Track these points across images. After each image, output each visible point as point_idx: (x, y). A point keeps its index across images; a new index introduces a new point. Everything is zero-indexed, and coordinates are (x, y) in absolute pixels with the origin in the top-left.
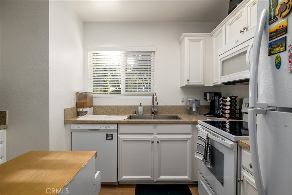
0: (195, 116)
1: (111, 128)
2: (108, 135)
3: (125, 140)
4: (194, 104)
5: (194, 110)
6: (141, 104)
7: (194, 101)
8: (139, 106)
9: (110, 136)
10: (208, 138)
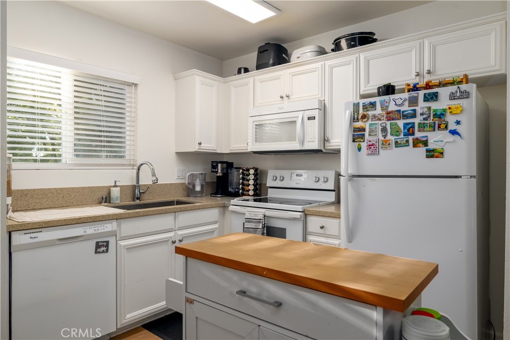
0: (198, 198)
1: (106, 230)
2: (100, 244)
3: (130, 248)
4: (198, 180)
5: (198, 188)
6: (115, 183)
7: (198, 175)
8: (112, 187)
9: (103, 245)
10: (265, 216)
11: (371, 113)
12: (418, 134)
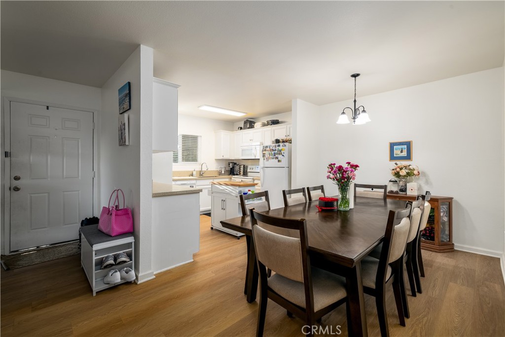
0: (223, 175)
1: (193, 183)
6: (194, 170)
7: (223, 167)
11: (267, 149)
12: (276, 156)
